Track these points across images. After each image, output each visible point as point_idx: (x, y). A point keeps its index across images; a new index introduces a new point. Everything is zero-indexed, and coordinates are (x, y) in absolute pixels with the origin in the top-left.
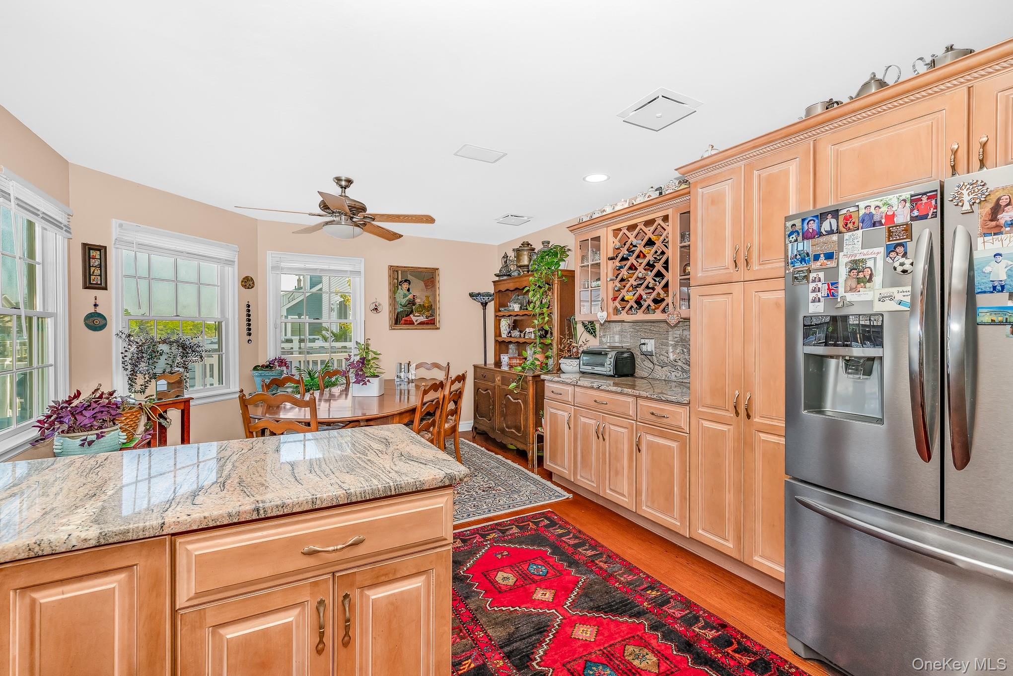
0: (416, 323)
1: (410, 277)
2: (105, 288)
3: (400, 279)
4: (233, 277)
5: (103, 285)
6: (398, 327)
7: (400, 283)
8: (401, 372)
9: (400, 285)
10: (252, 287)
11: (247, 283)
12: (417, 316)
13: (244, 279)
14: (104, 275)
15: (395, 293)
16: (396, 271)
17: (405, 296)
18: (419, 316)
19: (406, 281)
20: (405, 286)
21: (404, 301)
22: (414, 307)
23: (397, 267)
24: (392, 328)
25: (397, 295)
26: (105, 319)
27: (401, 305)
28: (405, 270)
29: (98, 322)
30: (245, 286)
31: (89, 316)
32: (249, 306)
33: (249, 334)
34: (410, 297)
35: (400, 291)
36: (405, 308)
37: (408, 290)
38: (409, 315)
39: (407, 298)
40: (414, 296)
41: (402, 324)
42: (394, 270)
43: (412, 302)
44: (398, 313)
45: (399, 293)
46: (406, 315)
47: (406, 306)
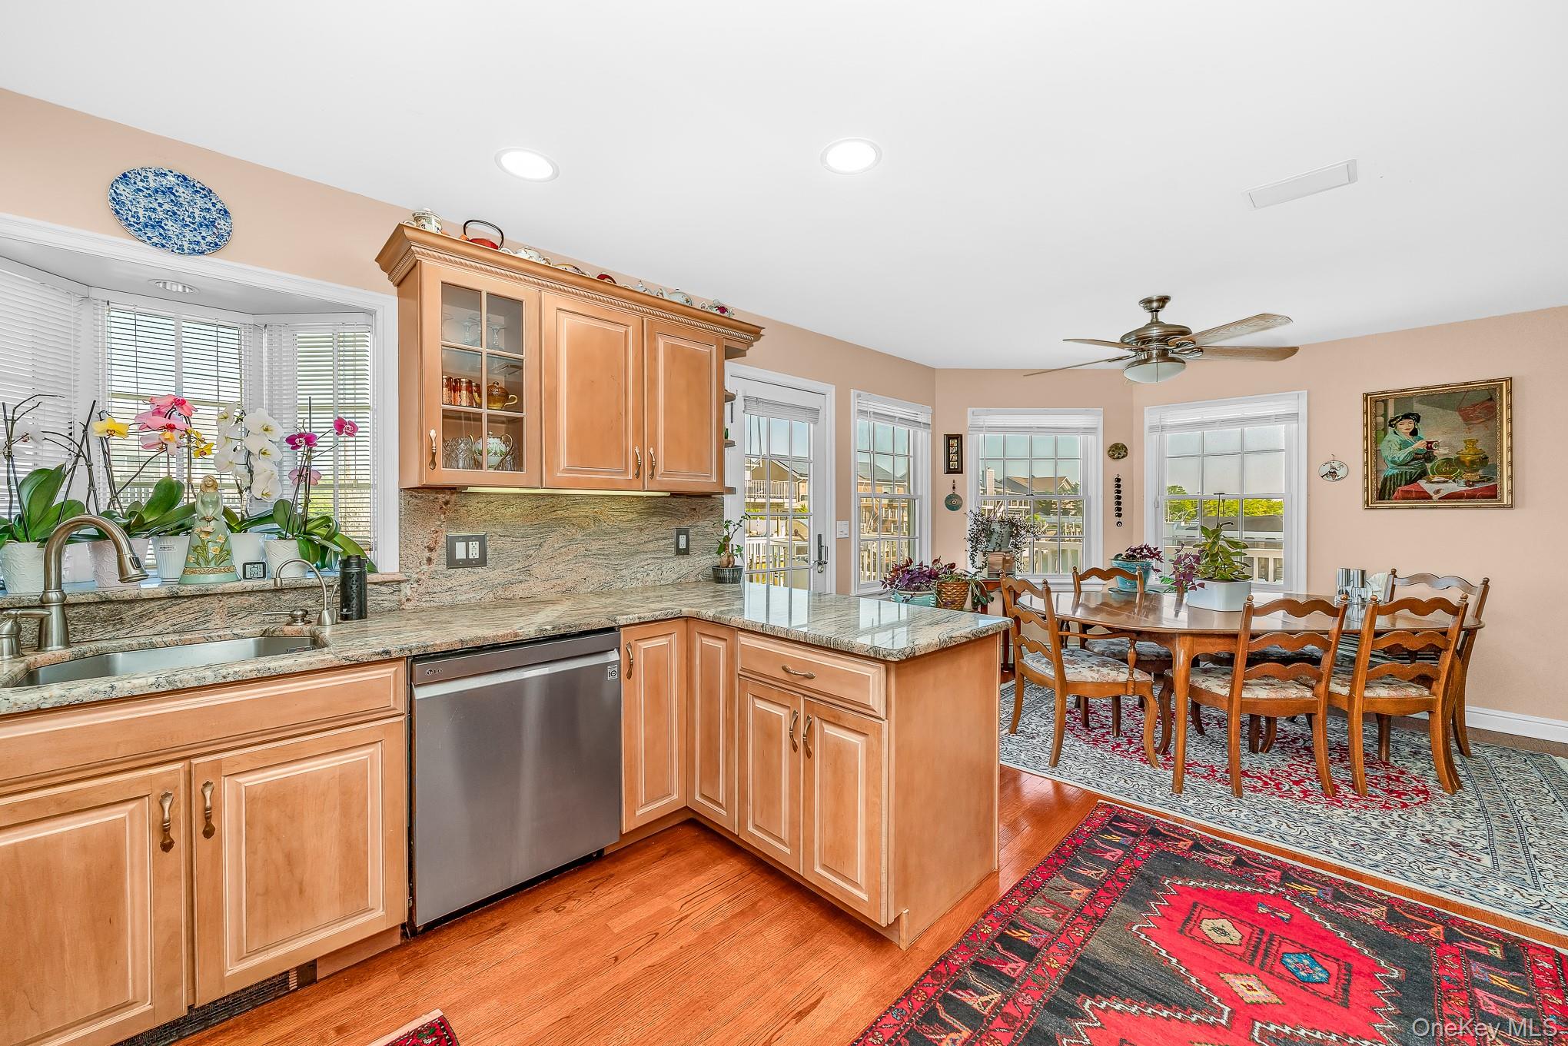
0: (1435, 497)
1: (1417, 408)
2: (962, 473)
3: (1391, 414)
4: (1097, 447)
5: (960, 469)
6: (1386, 504)
7: (1392, 423)
8: (1348, 583)
9: (1391, 426)
10: (1124, 457)
11: (1118, 451)
12: (1438, 482)
13: (1111, 447)
14: (960, 461)
15: (1377, 441)
16: (1383, 401)
17: (1404, 445)
18: (1447, 482)
19: (1406, 416)
20: (1406, 426)
21: (1401, 455)
22: (1429, 466)
23: (1384, 393)
24: (1367, 506)
25: (1383, 446)
26: (961, 499)
27: (1393, 462)
28: (1404, 398)
29: (954, 502)
30: (1112, 456)
31: (949, 499)
32: (1118, 480)
33: (1119, 515)
34: (1419, 445)
35: (1390, 436)
36: (1404, 469)
37: (1414, 433)
38: (1415, 481)
39: (1410, 449)
40: (1428, 443)
41: (1396, 499)
42: (1375, 402)
43: (1428, 456)
44: (1385, 479)
45: (1389, 441)
46: (1406, 481)
47: (1406, 465)
